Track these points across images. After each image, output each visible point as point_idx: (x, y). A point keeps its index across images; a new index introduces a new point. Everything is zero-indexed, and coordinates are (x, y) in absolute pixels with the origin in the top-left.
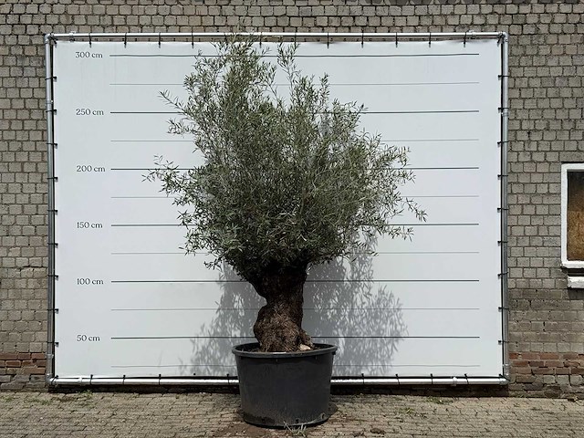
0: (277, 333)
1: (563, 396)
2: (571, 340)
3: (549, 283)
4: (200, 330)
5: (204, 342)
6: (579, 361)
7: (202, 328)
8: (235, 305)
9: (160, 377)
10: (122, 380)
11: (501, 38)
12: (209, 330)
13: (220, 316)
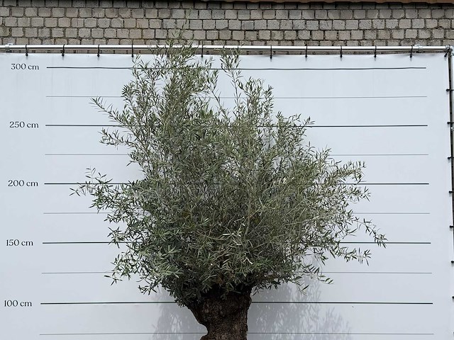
11: (448, 51)
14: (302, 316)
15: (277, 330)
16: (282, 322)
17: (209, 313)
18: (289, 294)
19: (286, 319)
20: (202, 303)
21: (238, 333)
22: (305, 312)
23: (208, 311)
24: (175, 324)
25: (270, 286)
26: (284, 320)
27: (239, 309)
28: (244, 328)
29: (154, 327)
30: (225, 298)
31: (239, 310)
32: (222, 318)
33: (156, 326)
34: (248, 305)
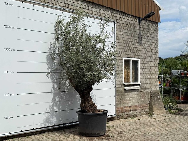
1: (124, 118)
2: (125, 103)
3: (121, 89)
4: (46, 110)
6: (126, 108)
8: (56, 100)
9: (34, 129)
10: (21, 132)
11: (114, 22)
13: (52, 104)
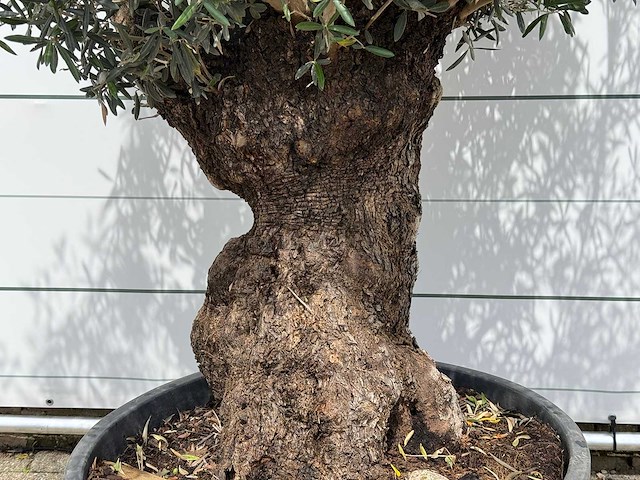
0: (289, 397)
4: (52, 257)
5: (64, 305)
7: (60, 249)
12: (85, 264)
13: (121, 220)
14: (616, 143)
15: (519, 188)
16: (539, 164)
17: (247, 150)
18: (577, 67)
19: (556, 155)
20: (214, 101)
21: (379, 231)
22: (627, 133)
23: (240, 140)
24: (174, 170)
25: (542, 19)
26: (547, 158)
27: (381, 131)
28: (407, 207)
29: (106, 176)
30: (318, 80)
31: (381, 137)
32: (310, 170)
33: (112, 172)
34: (426, 111)
